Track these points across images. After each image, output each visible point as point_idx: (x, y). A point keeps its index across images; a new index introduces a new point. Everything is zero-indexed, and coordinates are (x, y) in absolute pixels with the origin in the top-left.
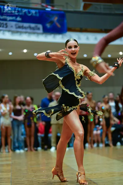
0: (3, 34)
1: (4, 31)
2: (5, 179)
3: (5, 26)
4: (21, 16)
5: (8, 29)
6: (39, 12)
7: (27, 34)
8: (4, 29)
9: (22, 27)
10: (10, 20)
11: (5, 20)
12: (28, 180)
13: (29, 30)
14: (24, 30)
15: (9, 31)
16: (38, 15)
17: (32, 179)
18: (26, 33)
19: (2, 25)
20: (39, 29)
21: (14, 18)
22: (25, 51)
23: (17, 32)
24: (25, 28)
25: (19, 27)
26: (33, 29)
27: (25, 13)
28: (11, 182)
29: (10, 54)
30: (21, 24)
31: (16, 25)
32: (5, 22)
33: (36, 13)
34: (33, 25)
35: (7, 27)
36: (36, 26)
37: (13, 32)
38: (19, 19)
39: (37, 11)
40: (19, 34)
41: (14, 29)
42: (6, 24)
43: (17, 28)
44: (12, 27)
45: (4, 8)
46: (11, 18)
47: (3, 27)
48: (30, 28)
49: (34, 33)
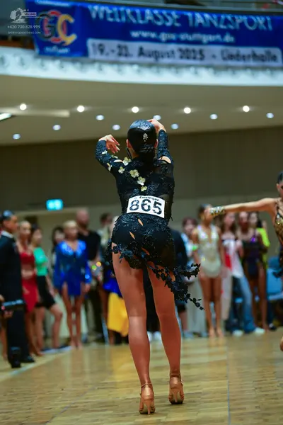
0: (196, 73)
1: (196, 66)
2: (215, 393)
3: (198, 56)
4: (232, 33)
5: (206, 62)
6: (273, 21)
7: (249, 72)
8: (197, 62)
9: (237, 57)
10: (210, 43)
11: (198, 42)
12: (266, 395)
13: (252, 63)
14: (241, 63)
15: (208, 67)
16: (270, 27)
17: (275, 392)
18: (246, 68)
19: (192, 55)
20: (274, 58)
21: (218, 37)
22: (246, 109)
23: (227, 68)
24: (244, 58)
25: (231, 57)
26: (262, 58)
27: (242, 24)
28: (228, 400)
29: (214, 117)
30: (233, 50)
31: (222, 52)
32: (197, 48)
33: (266, 23)
34: (260, 51)
35: (202, 58)
36: (268, 53)
37: (217, 69)
38: (228, 38)
39: (268, 19)
40: (230, 72)
41: (219, 62)
42: (201, 52)
43: (224, 59)
44: (214, 57)
45: (194, 17)
46: (211, 38)
47: (195, 58)
48: (255, 56)
49: (264, 69)
